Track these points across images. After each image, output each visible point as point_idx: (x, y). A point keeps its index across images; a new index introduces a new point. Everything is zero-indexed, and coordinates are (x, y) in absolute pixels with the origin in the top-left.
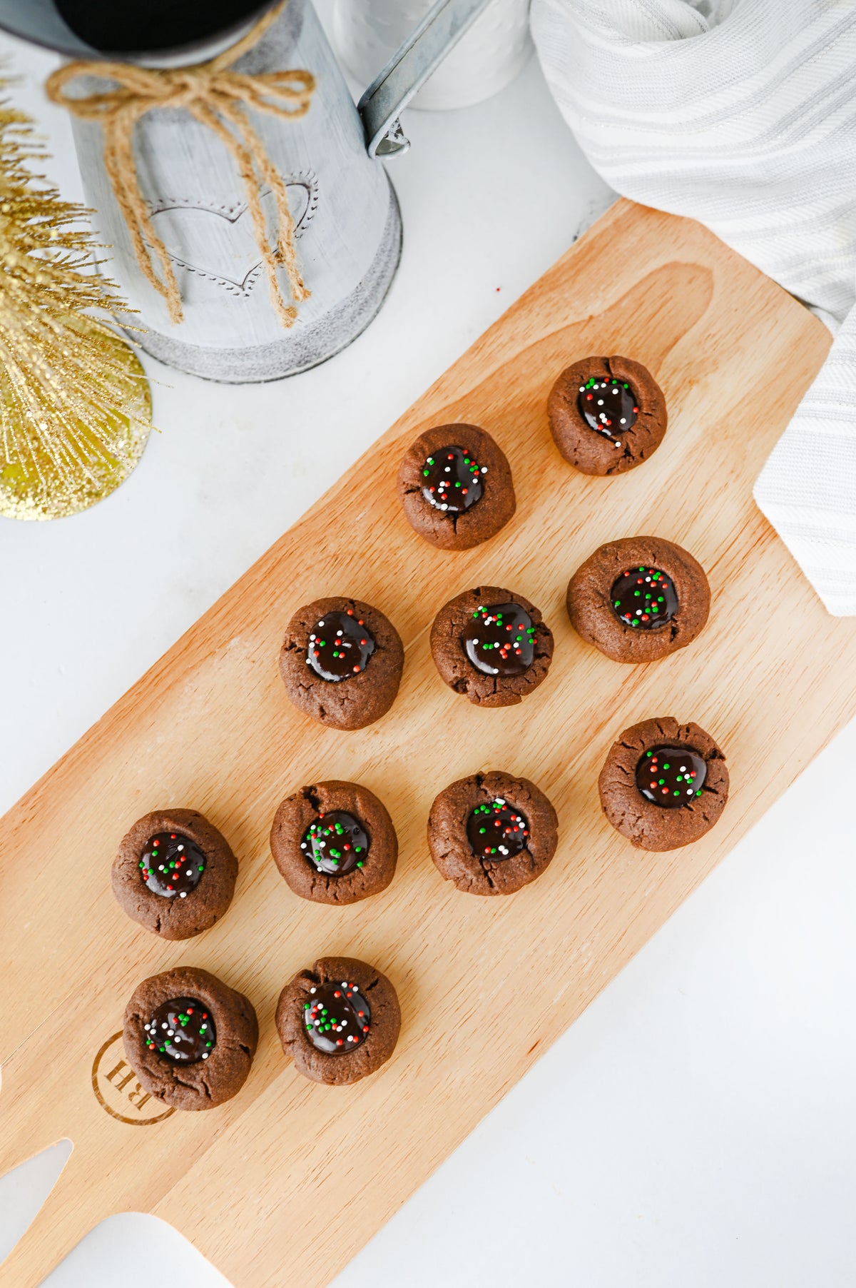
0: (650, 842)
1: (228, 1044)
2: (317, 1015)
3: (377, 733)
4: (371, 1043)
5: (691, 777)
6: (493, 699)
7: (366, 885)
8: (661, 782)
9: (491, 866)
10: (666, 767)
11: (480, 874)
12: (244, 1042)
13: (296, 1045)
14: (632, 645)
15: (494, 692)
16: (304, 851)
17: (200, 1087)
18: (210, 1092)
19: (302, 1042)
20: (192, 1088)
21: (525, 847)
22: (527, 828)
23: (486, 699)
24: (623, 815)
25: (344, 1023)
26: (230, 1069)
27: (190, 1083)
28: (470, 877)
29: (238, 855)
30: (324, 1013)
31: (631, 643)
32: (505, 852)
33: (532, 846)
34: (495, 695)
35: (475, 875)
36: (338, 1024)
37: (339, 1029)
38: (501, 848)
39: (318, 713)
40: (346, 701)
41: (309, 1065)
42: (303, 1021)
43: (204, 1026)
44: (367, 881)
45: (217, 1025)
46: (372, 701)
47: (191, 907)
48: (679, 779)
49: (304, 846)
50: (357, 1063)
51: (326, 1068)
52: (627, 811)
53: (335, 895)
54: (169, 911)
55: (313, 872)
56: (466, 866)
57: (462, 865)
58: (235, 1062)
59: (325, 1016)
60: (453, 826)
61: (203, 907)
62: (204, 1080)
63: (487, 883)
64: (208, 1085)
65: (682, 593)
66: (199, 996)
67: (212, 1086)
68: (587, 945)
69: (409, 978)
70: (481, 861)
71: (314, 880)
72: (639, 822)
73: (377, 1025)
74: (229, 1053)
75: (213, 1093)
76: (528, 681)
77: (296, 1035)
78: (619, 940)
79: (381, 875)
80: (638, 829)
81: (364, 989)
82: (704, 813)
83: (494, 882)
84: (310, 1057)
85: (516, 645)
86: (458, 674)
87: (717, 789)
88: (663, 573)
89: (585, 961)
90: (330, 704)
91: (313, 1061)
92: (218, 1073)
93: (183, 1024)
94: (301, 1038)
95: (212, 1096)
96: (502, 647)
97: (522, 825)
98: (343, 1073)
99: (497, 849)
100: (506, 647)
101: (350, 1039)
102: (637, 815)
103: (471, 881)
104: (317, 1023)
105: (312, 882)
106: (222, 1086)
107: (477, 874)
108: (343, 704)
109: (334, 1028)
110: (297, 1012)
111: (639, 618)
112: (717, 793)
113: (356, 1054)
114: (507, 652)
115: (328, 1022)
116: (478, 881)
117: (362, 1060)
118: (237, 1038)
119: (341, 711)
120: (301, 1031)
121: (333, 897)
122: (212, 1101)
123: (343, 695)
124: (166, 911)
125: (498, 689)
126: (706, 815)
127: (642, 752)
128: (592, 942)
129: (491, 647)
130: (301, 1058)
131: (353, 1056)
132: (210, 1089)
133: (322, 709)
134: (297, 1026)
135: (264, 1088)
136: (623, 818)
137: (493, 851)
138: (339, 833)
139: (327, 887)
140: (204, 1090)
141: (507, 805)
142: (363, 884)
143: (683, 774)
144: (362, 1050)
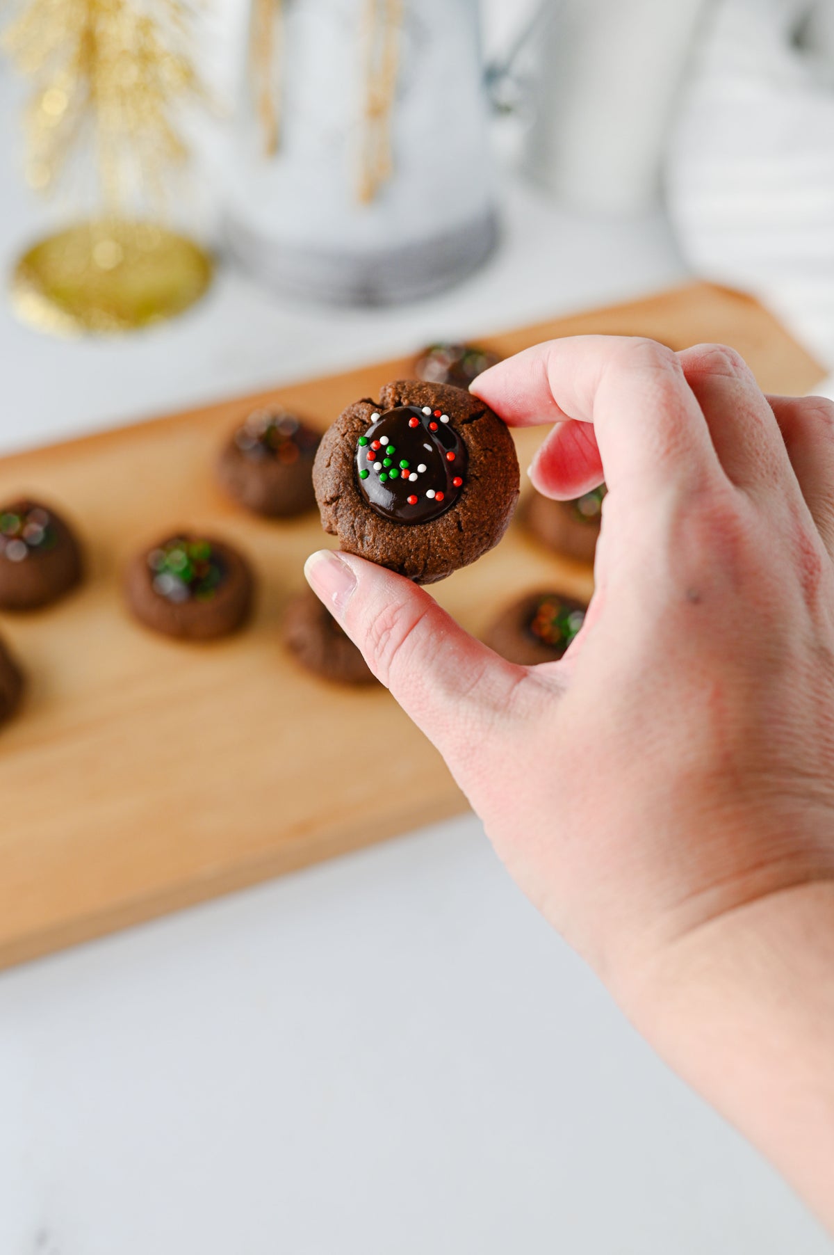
2: (378, 455)
4: (465, 507)
13: (342, 503)
19: (351, 500)
25: (422, 468)
30: (389, 450)
36: (412, 469)
37: (413, 477)
41: (361, 535)
42: (355, 466)
50: (440, 540)
51: (388, 543)
59: (391, 457)
73: (477, 478)
77: (342, 488)
81: (459, 421)
84: (363, 524)
91: (367, 532)
94: (350, 494)
98: (416, 555)
101: (430, 494)
104: (377, 466)
109: (403, 476)
110: (347, 451)
113: (440, 523)
115: (395, 465)
117: (448, 536)
120: (351, 481)
130: (348, 526)
131: (435, 527)
134: (344, 474)
144: (449, 517)
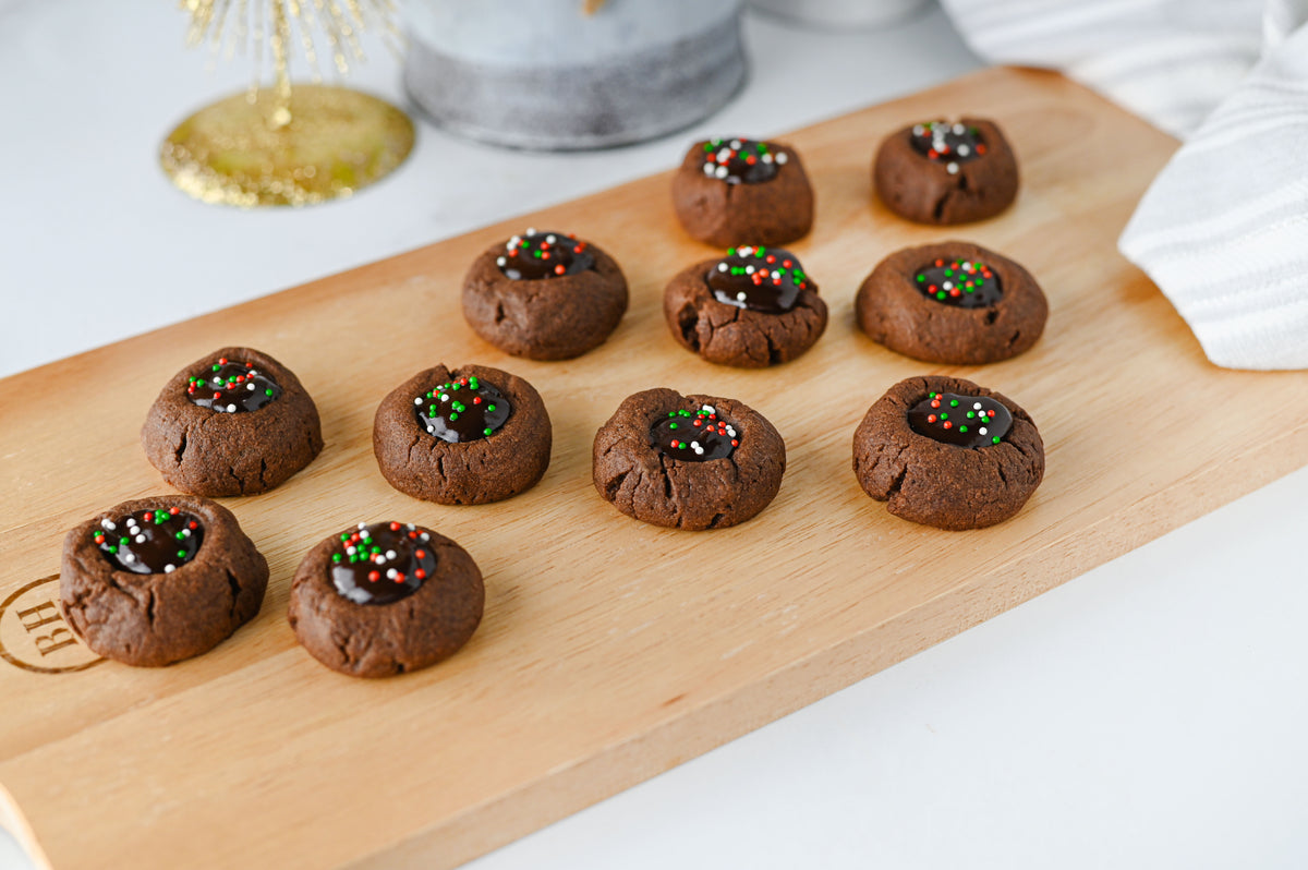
0: (914, 482)
1: (210, 560)
2: (355, 543)
3: (565, 372)
4: (422, 599)
5: (987, 415)
6: (730, 332)
7: (489, 456)
8: (943, 416)
9: (674, 464)
10: (953, 403)
11: (655, 467)
12: (234, 569)
13: (309, 583)
14: (934, 318)
15: (735, 320)
16: (418, 409)
17: (141, 597)
18: (155, 610)
19: (319, 580)
20: (130, 596)
21: (730, 457)
22: (739, 437)
23: (721, 330)
24: (881, 450)
26: (198, 588)
27: (131, 589)
28: (639, 470)
29: (327, 442)
30: (366, 542)
31: (930, 316)
32: (699, 450)
33: (740, 456)
34: (734, 324)
35: (647, 467)
36: (383, 553)
37: (381, 560)
38: (694, 444)
39: (493, 314)
40: (534, 299)
41: (318, 609)
43: (186, 532)
44: (491, 452)
45: (205, 540)
46: (569, 307)
47: (234, 425)
48: (970, 415)
49: (418, 401)
50: (390, 621)
52: (887, 443)
53: (440, 460)
54: (204, 422)
55: (419, 430)
56: (638, 454)
57: (632, 452)
58: (210, 585)
59: (367, 546)
60: (634, 414)
61: (252, 432)
62: (154, 589)
63: (662, 484)
64: (156, 596)
65: (1011, 284)
66: (198, 511)
67: (161, 598)
68: (795, 607)
69: (511, 594)
70: (661, 456)
71: (418, 438)
72: (903, 455)
74: (206, 570)
75: (158, 612)
76: (783, 324)
77: (314, 570)
78: (843, 611)
79: (514, 453)
80: (899, 465)
82: (1001, 466)
83: (673, 484)
84: (322, 597)
85: (776, 275)
86: (690, 299)
87: (1025, 449)
88: (989, 269)
89: (784, 623)
90: (514, 299)
91: (324, 606)
92: (178, 586)
93: (157, 521)
94: (319, 575)
95: (156, 620)
96: (757, 271)
97: (732, 433)
98: (364, 633)
99: (689, 445)
100: (763, 273)
101: (392, 574)
102: (901, 445)
103: (641, 475)
104: (352, 551)
105: (414, 439)
106: (175, 607)
107: (651, 467)
108: (530, 300)
109: (373, 558)
111: (948, 293)
112: (1024, 453)
113: (394, 608)
114: (761, 278)
115: (368, 550)
116: (649, 475)
117: (399, 618)
118: (226, 559)
119: (525, 310)
120: (324, 567)
121: (435, 464)
122: (152, 631)
123: (532, 290)
124: (199, 420)
125: (740, 317)
126: (1003, 469)
127: (923, 390)
128: (802, 606)
129: (741, 271)
131: (389, 609)
132: (157, 603)
133: (500, 309)
134: (319, 560)
135: (239, 667)
136: (878, 453)
137: (682, 446)
138: (472, 387)
139: (432, 447)
140: (148, 601)
141: (716, 413)
142: (485, 455)
143: (976, 412)
144: (404, 604)
